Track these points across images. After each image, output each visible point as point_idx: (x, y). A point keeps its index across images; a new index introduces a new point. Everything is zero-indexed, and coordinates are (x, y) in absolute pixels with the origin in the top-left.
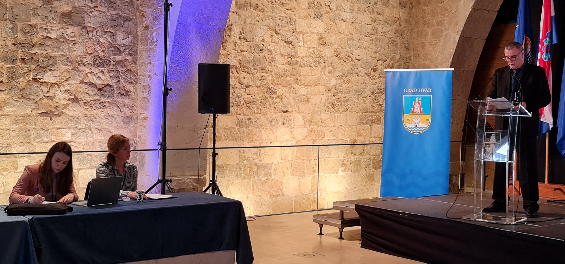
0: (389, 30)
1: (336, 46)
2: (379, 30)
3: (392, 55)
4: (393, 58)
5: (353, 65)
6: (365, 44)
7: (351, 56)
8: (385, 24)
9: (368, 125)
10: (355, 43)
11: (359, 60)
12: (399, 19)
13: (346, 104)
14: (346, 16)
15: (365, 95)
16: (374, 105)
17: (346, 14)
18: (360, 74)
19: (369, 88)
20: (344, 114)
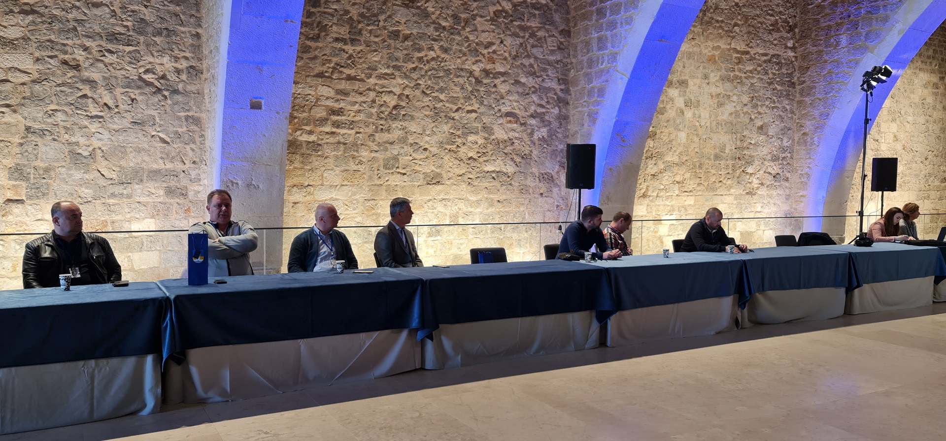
0: (936, 128)
1: (903, 142)
2: (930, 129)
3: (938, 147)
4: (938, 150)
5: (914, 156)
6: (921, 139)
7: (913, 148)
8: (934, 124)
9: (922, 201)
10: (915, 139)
11: (917, 151)
12: (942, 119)
13: (909, 185)
14: (910, 119)
15: (920, 178)
16: (926, 185)
17: (910, 117)
18: (918, 162)
19: (923, 172)
20: (907, 192)
